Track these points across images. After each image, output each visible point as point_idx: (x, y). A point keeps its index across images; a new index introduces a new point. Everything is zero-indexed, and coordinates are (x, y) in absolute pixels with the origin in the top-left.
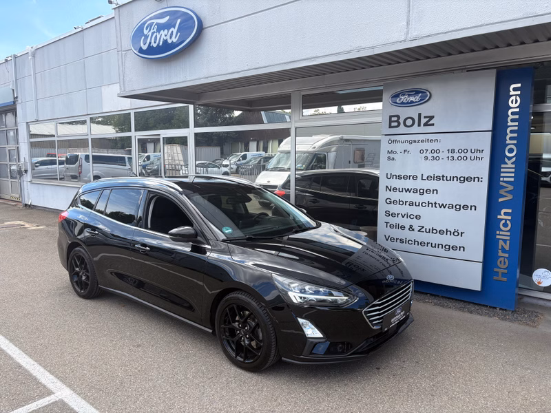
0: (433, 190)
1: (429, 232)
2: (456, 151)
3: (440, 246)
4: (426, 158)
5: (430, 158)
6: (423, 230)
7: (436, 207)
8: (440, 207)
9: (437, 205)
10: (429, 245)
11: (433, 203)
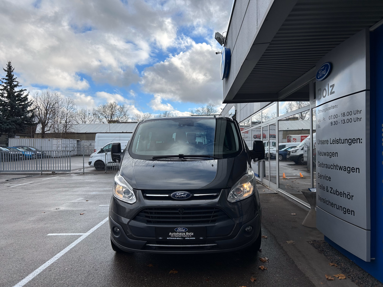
0: (336, 153)
1: (335, 194)
2: (346, 114)
3: (341, 208)
4: (332, 123)
5: (333, 123)
6: (332, 192)
7: (337, 169)
8: (340, 170)
9: (338, 167)
10: (336, 206)
11: (336, 165)
